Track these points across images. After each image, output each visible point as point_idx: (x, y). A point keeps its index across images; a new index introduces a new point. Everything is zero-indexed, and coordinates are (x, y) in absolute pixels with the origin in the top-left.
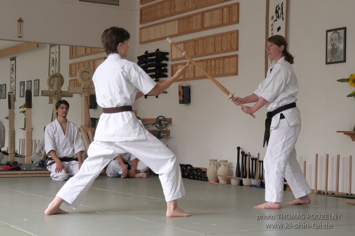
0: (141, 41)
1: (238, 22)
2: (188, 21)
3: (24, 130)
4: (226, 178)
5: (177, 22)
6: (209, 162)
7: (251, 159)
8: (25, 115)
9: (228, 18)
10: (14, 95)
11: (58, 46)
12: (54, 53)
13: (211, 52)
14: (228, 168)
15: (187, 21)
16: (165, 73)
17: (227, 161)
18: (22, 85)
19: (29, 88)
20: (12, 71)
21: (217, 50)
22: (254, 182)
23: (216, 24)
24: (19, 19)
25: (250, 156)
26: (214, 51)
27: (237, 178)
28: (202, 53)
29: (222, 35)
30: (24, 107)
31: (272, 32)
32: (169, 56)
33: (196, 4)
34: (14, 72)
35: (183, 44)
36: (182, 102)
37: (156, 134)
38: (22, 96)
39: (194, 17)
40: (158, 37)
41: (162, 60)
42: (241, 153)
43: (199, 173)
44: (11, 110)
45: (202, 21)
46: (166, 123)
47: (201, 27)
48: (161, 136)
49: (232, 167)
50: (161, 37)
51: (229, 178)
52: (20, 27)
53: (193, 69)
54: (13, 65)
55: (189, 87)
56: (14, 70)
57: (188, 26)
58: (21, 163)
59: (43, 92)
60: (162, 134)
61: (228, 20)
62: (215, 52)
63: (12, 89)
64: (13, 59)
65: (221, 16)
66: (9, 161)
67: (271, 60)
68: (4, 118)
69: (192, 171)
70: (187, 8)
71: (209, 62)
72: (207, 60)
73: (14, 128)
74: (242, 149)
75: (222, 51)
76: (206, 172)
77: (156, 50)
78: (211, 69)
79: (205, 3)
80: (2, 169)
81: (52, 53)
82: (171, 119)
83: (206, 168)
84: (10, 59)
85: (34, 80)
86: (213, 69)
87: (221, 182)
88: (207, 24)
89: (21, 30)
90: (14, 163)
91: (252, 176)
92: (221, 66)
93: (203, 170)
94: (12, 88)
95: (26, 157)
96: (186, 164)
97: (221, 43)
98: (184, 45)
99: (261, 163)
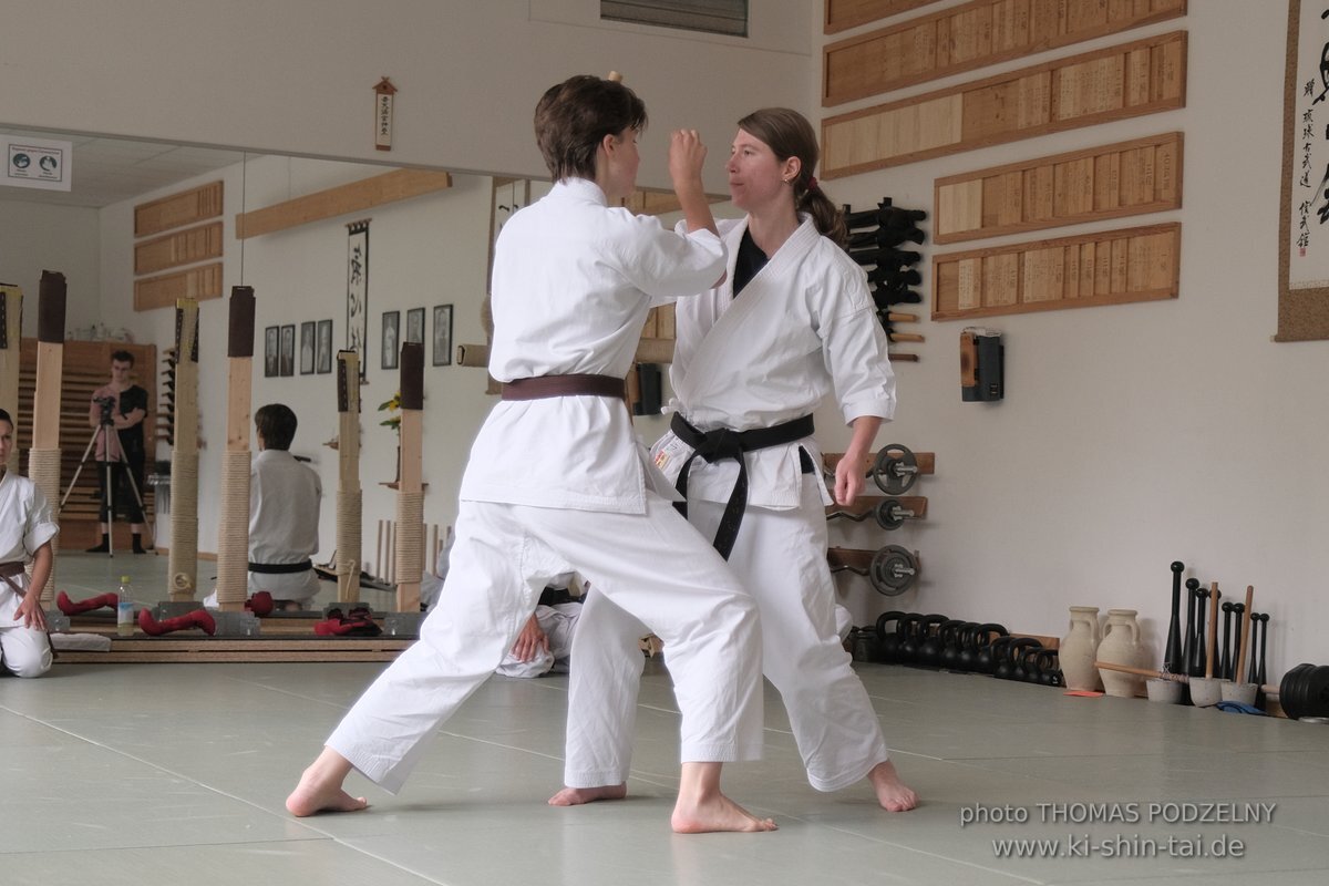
0: (827, 169)
1: (1181, 102)
2: (1000, 95)
3: (394, 491)
4: (1130, 676)
5: (958, 98)
6: (1068, 616)
7: (1223, 609)
8: (399, 435)
9: (1147, 88)
10: (361, 359)
11: (523, 182)
12: (508, 209)
13: (1081, 210)
14: (1138, 639)
15: (997, 97)
16: (911, 288)
17: (1133, 615)
18: (390, 321)
19: (415, 336)
20: (356, 271)
21: (1104, 205)
22: (1232, 691)
23: (1102, 107)
24: (378, 81)
25: (1219, 595)
26: (1094, 209)
27: (1170, 676)
28: (1050, 214)
29: (1122, 149)
30: (397, 406)
31: (1307, 140)
32: (926, 226)
33: (1029, 33)
34: (363, 277)
35: (980, 181)
36: (971, 394)
37: (878, 510)
38: (389, 363)
39: (1022, 81)
40: (888, 154)
41: (901, 240)
42: (1187, 585)
43: (1033, 658)
44: (347, 415)
45: (1051, 98)
46: (914, 469)
47: (1046, 121)
48: (896, 518)
49: (1151, 636)
50: (901, 153)
51: (1140, 675)
52: (385, 112)
53: (1015, 274)
54: (357, 250)
55: (998, 338)
56: (362, 270)
57: (997, 117)
58: (382, 609)
59: (463, 351)
60: (897, 510)
61: (1146, 94)
62: (1096, 213)
63: (354, 337)
64: (359, 227)
65: (1122, 81)
66: (339, 601)
67: (1301, 245)
68: (325, 444)
69: (1004, 650)
70: (995, 49)
71: (1075, 249)
72: (1065, 243)
73: (359, 482)
74: (1191, 571)
75: (1122, 209)
76: (1056, 653)
77: (882, 202)
78: (1080, 274)
79: (1063, 31)
80: (312, 629)
81: (501, 207)
82: (932, 456)
83: (1058, 639)
84: (347, 230)
85: (435, 308)
86: (1089, 276)
87: (1113, 688)
88: (1067, 109)
89: (388, 121)
90: (357, 610)
91: (1225, 671)
92: (1117, 265)
93: (1047, 645)
94: (356, 334)
95: (399, 589)
96: (982, 623)
97: (1117, 181)
98: (983, 184)
99: (1259, 623)
